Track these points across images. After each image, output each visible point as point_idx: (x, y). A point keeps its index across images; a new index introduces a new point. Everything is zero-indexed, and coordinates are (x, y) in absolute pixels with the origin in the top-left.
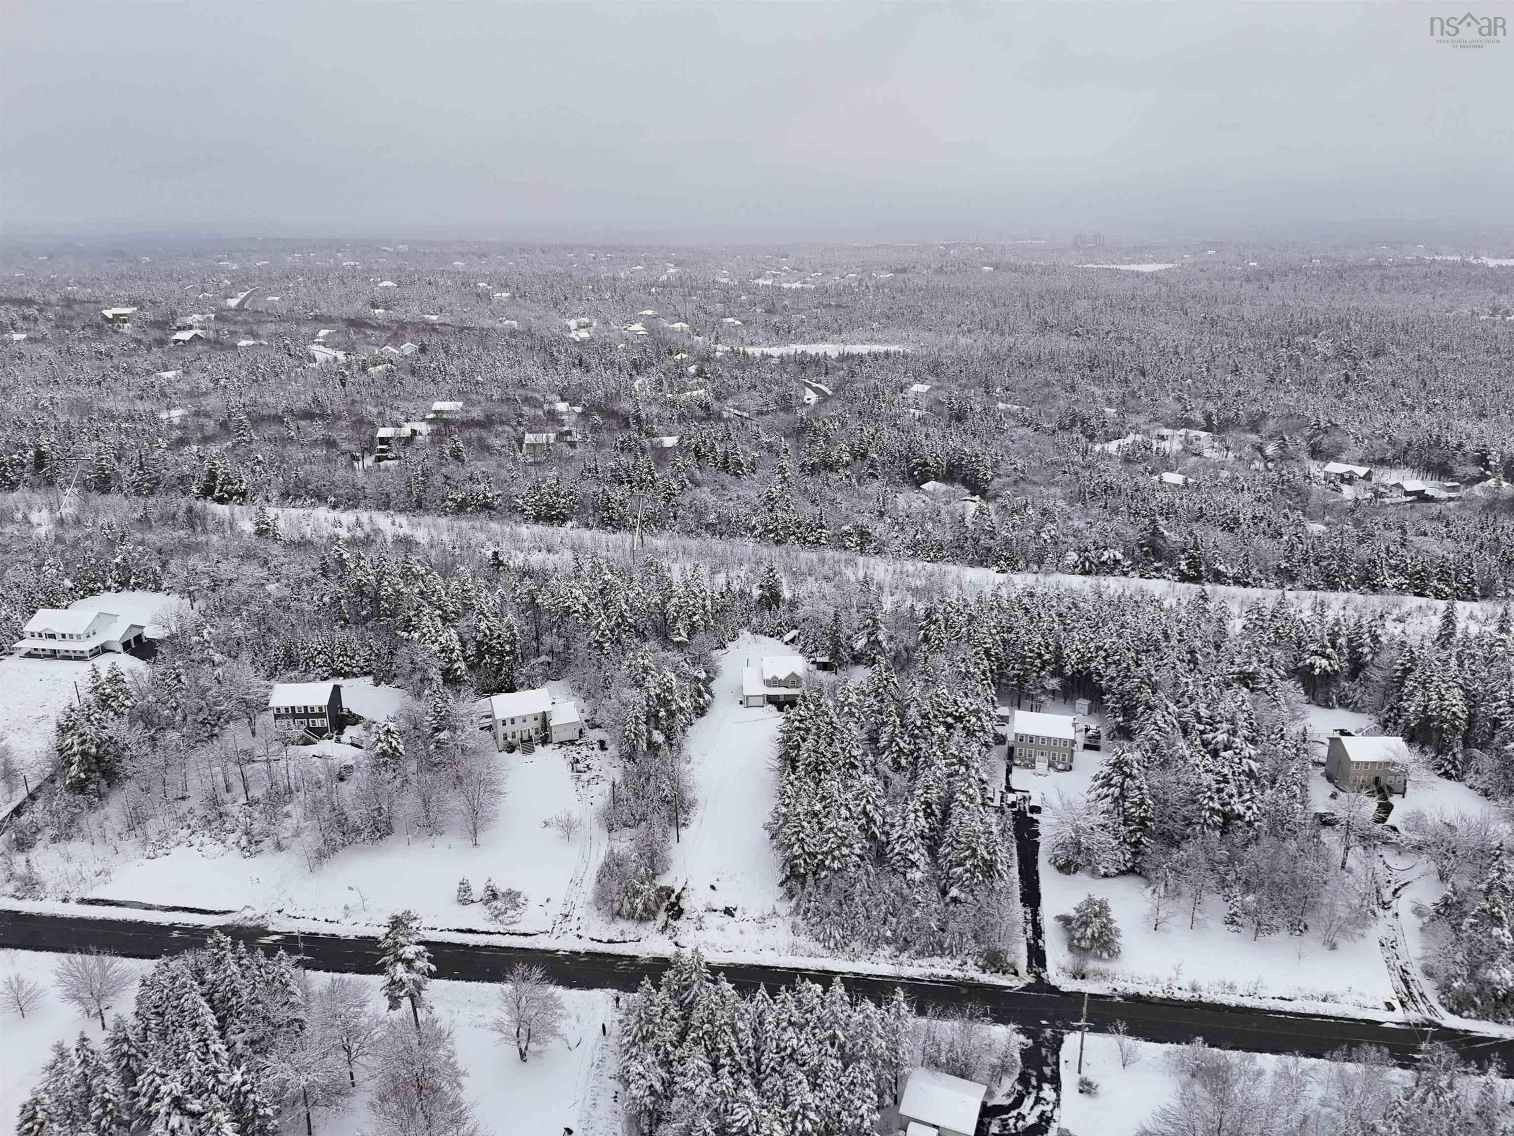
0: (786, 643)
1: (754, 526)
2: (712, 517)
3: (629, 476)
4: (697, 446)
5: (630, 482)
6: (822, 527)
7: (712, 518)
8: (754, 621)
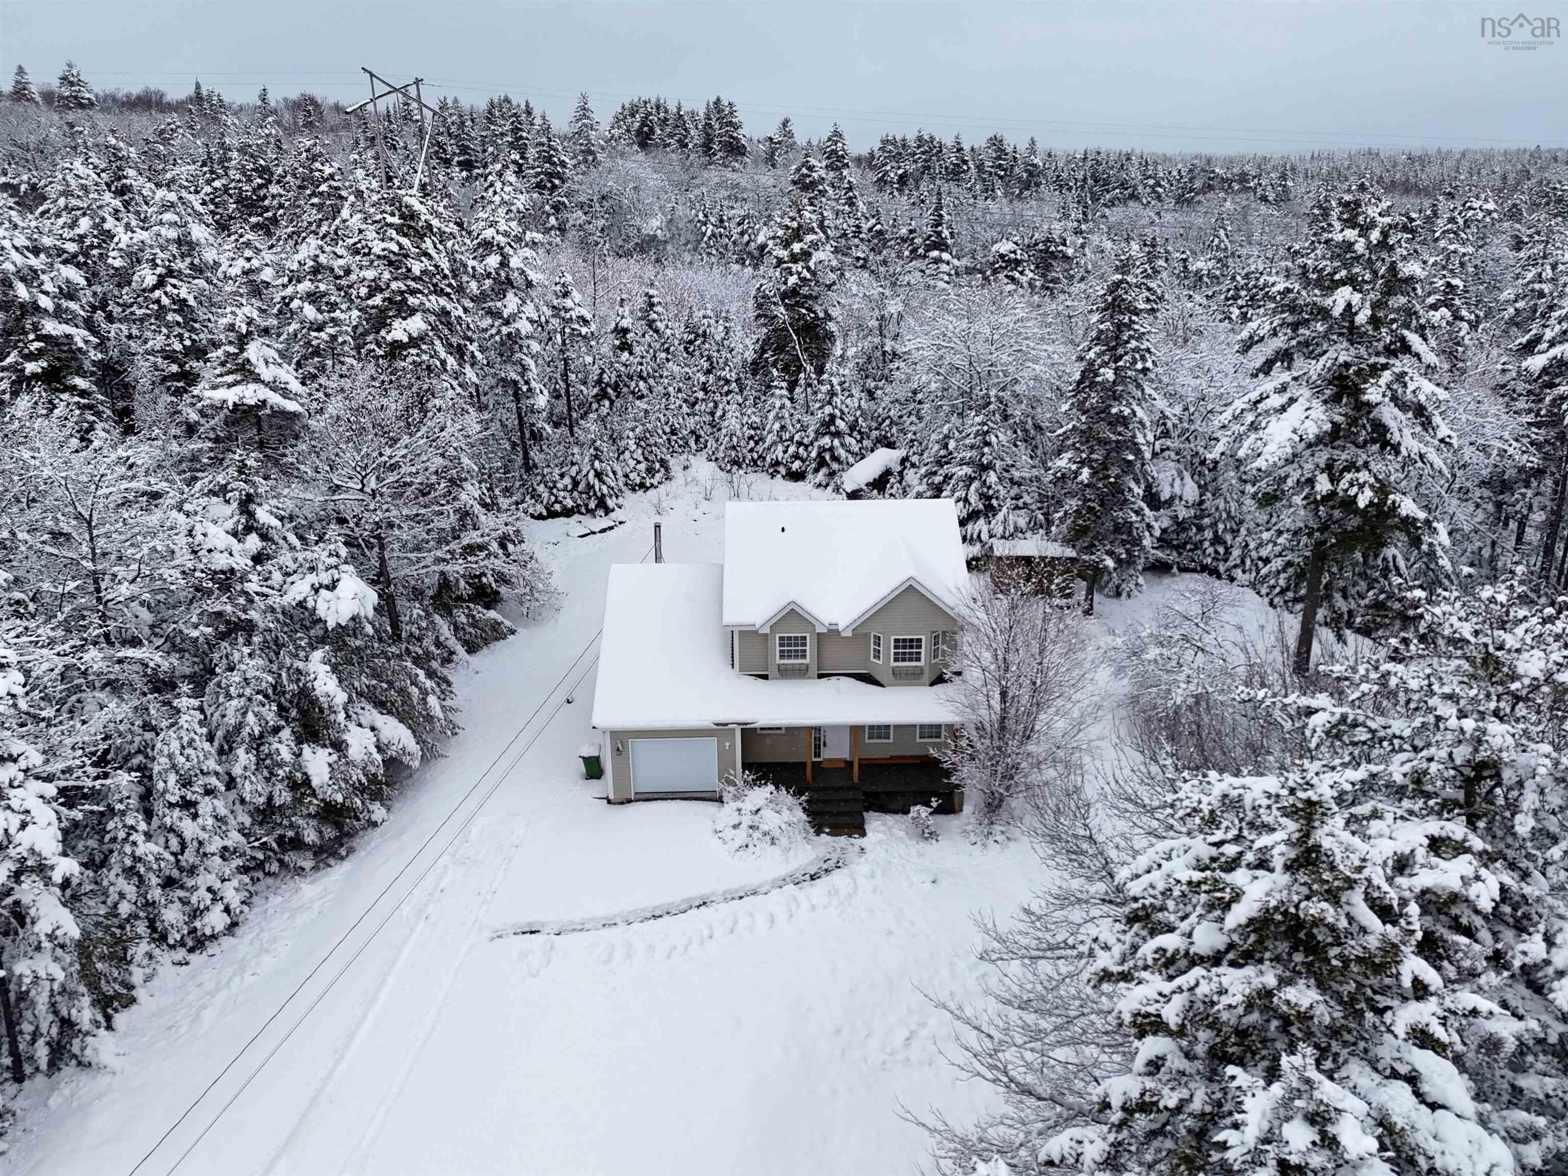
0: (854, 495)
1: (762, 247)
2: (655, 223)
3: (464, 150)
4: (643, 124)
5: (467, 165)
6: (941, 245)
7: (654, 225)
8: (732, 422)
